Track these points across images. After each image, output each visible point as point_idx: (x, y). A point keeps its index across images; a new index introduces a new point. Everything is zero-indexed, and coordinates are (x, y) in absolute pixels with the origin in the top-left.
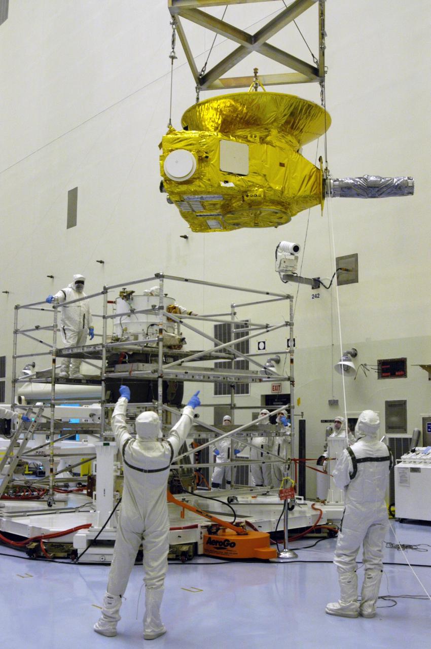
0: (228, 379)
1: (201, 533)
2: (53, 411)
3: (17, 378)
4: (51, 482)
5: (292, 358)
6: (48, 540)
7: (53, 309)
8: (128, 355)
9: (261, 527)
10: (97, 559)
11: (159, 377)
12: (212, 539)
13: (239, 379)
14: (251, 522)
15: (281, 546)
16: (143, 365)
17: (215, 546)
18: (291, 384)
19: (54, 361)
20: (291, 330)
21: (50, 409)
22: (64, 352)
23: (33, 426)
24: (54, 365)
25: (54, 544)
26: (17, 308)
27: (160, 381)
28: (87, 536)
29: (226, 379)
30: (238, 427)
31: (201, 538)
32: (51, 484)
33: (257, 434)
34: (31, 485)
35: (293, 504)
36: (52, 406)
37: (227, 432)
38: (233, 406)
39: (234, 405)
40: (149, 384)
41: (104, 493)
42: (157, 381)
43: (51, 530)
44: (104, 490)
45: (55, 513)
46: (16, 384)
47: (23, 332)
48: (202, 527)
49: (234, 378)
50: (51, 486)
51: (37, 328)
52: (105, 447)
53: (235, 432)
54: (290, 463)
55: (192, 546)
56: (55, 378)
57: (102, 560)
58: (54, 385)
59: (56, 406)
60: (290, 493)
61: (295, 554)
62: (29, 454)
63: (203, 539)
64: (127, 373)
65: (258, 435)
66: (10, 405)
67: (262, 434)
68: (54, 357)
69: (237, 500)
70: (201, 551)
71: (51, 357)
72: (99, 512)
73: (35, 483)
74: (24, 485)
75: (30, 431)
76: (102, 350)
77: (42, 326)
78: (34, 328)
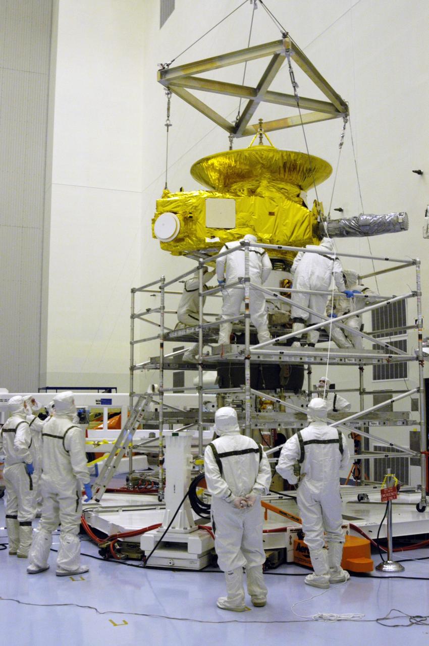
0: (346, 360)
1: (291, 537)
2: (162, 399)
3: (134, 365)
4: (160, 475)
5: (420, 333)
6: (124, 539)
7: (160, 290)
8: (237, 335)
9: (371, 532)
10: (166, 563)
11: (246, 358)
12: (301, 546)
13: (360, 360)
14: (357, 526)
15: (385, 556)
16: (238, 346)
17: (304, 554)
18: (420, 364)
19: (162, 345)
20: (419, 301)
21: (158, 396)
22: (172, 336)
23: (141, 415)
24: (162, 349)
25: (130, 544)
26: (133, 291)
27: (247, 363)
28: (155, 537)
29: (343, 360)
30: (351, 415)
31: (291, 544)
32: (160, 477)
33: (377, 423)
34: (145, 477)
35: (425, 505)
36: (161, 394)
37: (336, 420)
38: (362, 391)
39: (364, 390)
40: (259, 367)
41: (174, 490)
42: (243, 364)
43: (126, 528)
44: (174, 486)
45: (155, 509)
46: (134, 371)
47: (139, 316)
48: (291, 530)
49: (353, 360)
50: (160, 479)
51: (148, 310)
52: (174, 437)
53: (347, 420)
54: (420, 456)
55: (276, 553)
56: (163, 364)
57: (170, 565)
58: (162, 371)
59: (165, 394)
60: (392, 494)
61: (401, 566)
62: (148, 445)
63: (293, 545)
64: (219, 356)
65: (379, 424)
66: (128, 394)
67: (384, 423)
68: (161, 341)
69: (368, 498)
70: (290, 558)
71: (159, 341)
72: (169, 510)
73: (149, 476)
74: (139, 477)
75: (137, 421)
76: (198, 331)
77: (152, 308)
78: (146, 311)
